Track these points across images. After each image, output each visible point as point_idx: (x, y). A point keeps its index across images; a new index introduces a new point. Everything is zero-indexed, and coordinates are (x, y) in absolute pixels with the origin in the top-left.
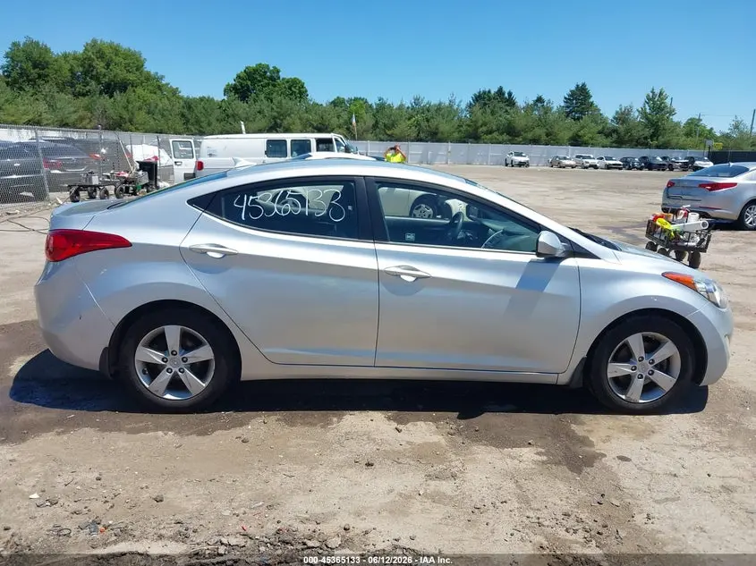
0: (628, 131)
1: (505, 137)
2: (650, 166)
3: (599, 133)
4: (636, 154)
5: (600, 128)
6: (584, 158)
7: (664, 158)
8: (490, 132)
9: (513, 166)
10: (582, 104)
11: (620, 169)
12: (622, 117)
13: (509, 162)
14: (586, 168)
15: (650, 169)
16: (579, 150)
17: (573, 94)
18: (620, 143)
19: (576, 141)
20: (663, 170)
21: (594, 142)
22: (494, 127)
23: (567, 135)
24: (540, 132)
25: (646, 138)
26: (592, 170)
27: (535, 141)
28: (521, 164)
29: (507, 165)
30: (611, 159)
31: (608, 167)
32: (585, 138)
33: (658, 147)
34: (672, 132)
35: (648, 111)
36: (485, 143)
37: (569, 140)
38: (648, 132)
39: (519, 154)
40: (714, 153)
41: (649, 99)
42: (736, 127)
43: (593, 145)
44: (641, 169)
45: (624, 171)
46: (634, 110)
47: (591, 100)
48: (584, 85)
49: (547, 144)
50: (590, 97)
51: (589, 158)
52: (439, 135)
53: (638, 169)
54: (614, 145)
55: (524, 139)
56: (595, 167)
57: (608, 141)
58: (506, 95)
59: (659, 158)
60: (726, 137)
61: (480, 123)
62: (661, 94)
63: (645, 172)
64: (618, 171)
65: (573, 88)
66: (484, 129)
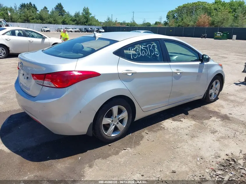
0: (79, 20)
1: (40, 21)
2: (88, 31)
3: (70, 20)
4: (83, 27)
5: (71, 19)
6: (68, 28)
7: (91, 29)
8: (33, 19)
9: (44, 32)
10: (61, 10)
11: (79, 32)
12: (77, 15)
13: (43, 30)
14: (69, 32)
15: (88, 32)
16: (65, 26)
17: (57, 6)
18: (77, 24)
19: (64, 23)
20: (92, 32)
21: (69, 23)
22: (35, 17)
23: (61, 21)
24: (51, 19)
25: (85, 22)
26: (70, 32)
27: (50, 23)
28: (47, 31)
29: (42, 31)
30: (76, 29)
31: (76, 31)
32: (67, 22)
33: (88, 25)
34: (92, 20)
35: (84, 14)
36: (32, 23)
37: (62, 22)
38: (85, 20)
39: (46, 27)
40: (103, 27)
41: (84, 10)
42: (108, 19)
43: (69, 24)
44: (85, 32)
45: (80, 33)
46: (80, 13)
47: (64, 9)
48: (60, 3)
49: (54, 24)
50: (63, 8)
51: (69, 28)
52: (13, 20)
53: (84, 32)
54: (76, 24)
55: (46, 22)
56: (71, 31)
57: (74, 23)
58: (33, 5)
59: (90, 29)
60: (106, 22)
61: (29, 15)
62: (87, 8)
63: (87, 33)
64: (78, 33)
65: (57, 4)
66: (31, 18)
